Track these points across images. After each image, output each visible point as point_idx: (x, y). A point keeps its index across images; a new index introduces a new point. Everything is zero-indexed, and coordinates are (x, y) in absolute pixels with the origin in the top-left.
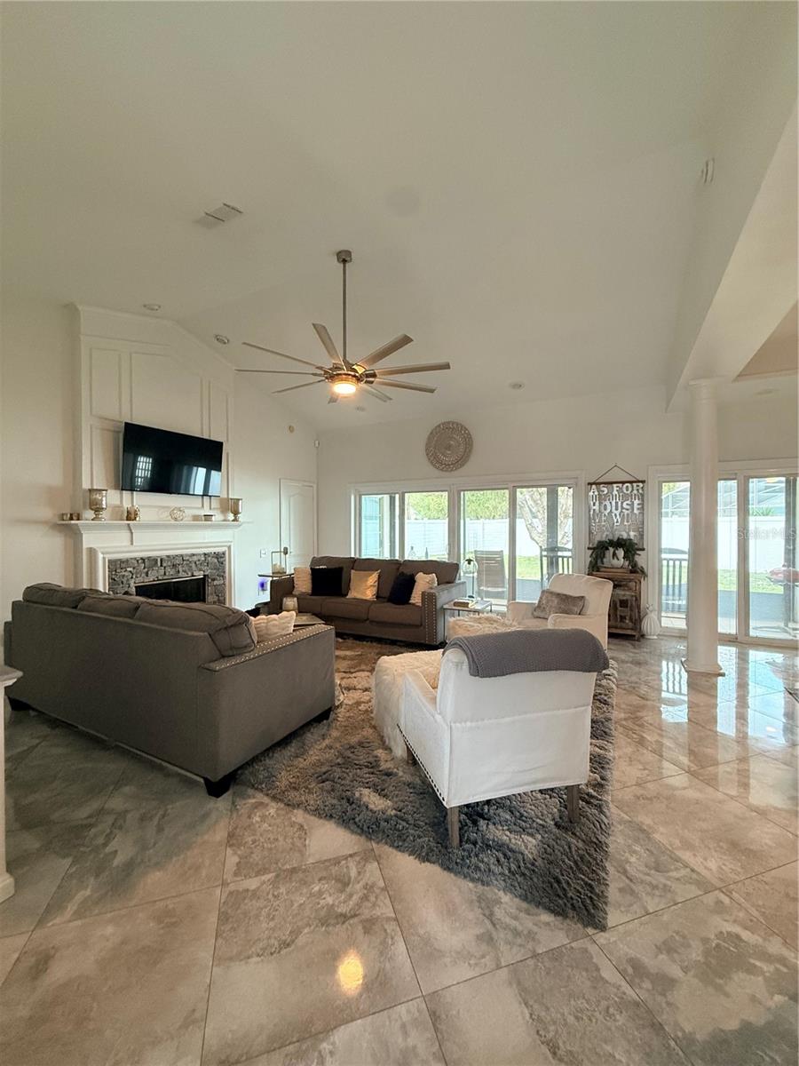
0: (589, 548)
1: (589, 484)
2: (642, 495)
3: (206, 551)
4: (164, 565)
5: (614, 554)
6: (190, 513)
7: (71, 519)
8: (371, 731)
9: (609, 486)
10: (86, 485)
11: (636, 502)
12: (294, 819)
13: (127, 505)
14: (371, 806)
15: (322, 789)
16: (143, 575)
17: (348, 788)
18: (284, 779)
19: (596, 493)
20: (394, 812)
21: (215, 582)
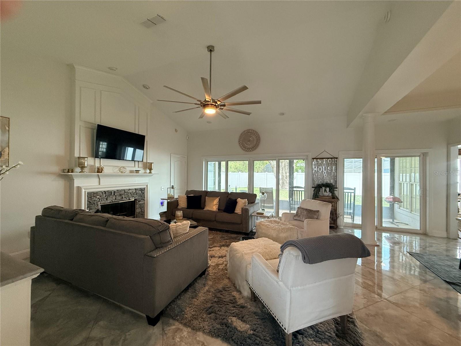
0: (312, 187)
1: (313, 159)
2: (337, 164)
3: (136, 187)
4: (116, 194)
5: (325, 190)
6: (128, 169)
7: (68, 172)
8: (227, 280)
9: (322, 160)
10: (77, 155)
11: (334, 167)
12: (198, 339)
13: (97, 165)
14: (239, 329)
15: (210, 318)
16: (105, 200)
17: (224, 317)
18: (189, 312)
19: (316, 163)
20: (252, 332)
21: (140, 203)
